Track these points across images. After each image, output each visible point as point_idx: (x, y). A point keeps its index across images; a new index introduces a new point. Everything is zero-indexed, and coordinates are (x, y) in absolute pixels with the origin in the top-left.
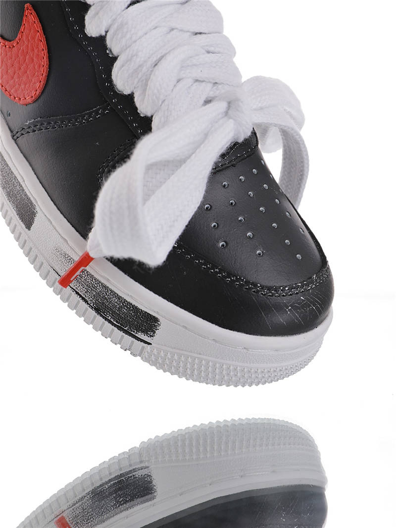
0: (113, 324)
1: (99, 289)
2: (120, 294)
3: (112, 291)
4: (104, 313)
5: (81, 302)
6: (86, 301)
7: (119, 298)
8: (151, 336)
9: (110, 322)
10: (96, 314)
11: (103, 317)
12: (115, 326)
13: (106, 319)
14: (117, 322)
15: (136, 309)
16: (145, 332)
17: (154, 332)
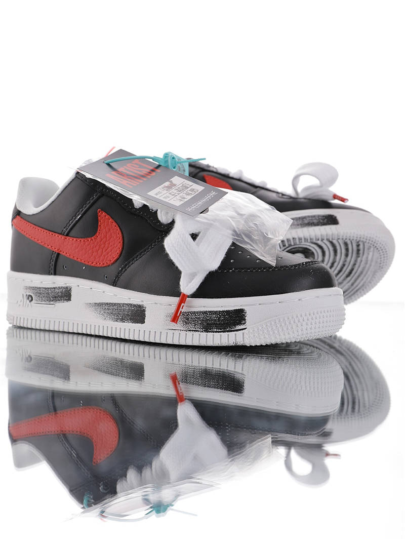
0: (219, 332)
1: (202, 316)
2: (215, 310)
3: (210, 312)
4: (210, 330)
5: (194, 333)
6: (197, 331)
7: (215, 312)
8: (244, 324)
9: (216, 332)
10: (206, 333)
11: (212, 332)
12: (221, 332)
13: (213, 332)
14: (220, 329)
15: (228, 312)
16: (240, 323)
17: (245, 320)
